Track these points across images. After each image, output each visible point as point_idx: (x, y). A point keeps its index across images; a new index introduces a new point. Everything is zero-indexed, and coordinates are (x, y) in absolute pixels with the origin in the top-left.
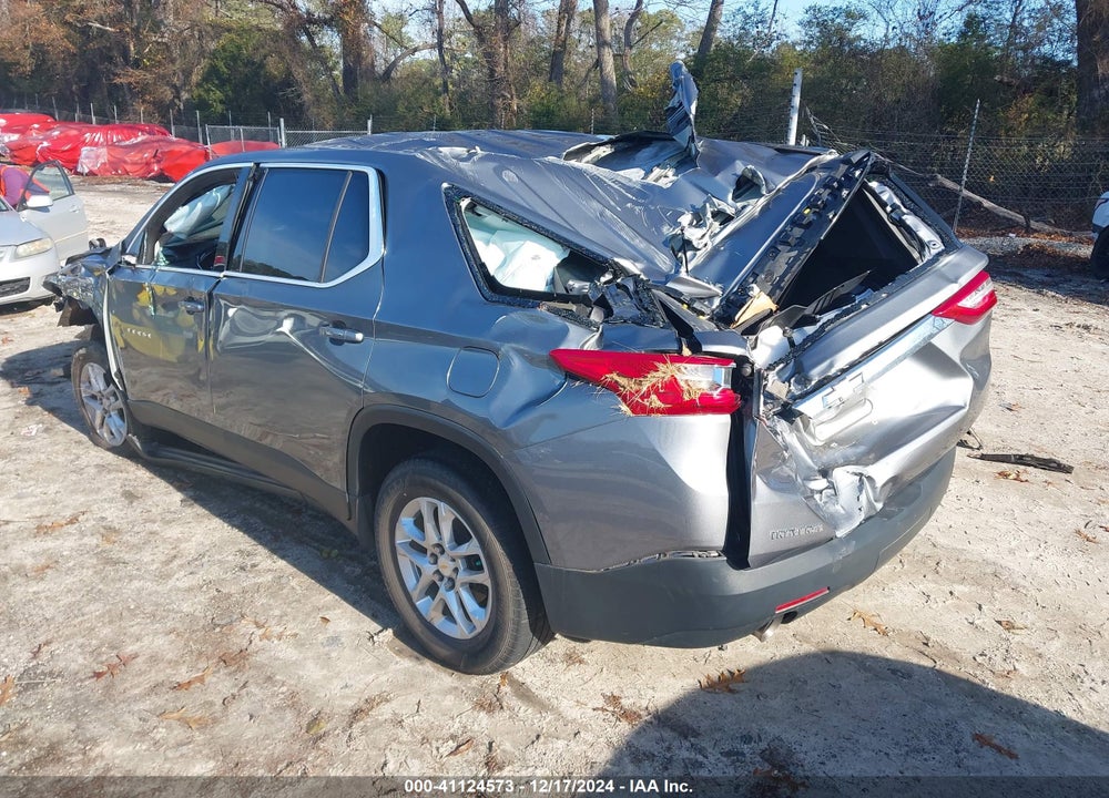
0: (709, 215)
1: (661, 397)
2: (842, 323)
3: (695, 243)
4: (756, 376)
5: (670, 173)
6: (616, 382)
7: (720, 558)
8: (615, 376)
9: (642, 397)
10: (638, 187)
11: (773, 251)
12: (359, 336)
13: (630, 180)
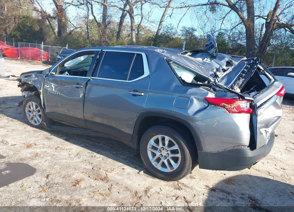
0: (221, 70)
1: (237, 109)
2: (257, 96)
3: (219, 76)
4: (255, 105)
5: (209, 59)
6: (225, 105)
7: (248, 148)
8: (224, 104)
9: (232, 109)
10: (202, 62)
11: (238, 79)
12: (143, 94)
13: (200, 60)
